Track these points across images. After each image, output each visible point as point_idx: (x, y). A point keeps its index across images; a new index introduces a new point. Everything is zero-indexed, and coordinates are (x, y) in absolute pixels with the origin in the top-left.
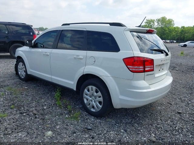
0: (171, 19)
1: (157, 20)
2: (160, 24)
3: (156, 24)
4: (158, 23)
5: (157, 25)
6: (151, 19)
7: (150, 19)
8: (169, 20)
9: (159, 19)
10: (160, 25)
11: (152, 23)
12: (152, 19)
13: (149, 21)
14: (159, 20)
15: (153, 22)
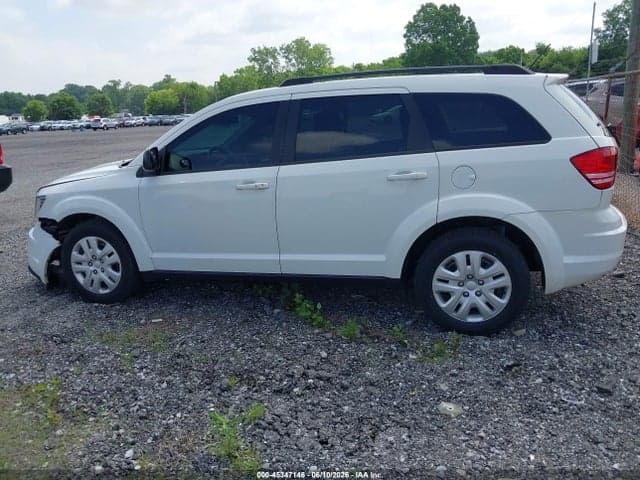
0: (324, 46)
1: (281, 49)
2: (294, 61)
3: (282, 61)
4: (287, 57)
5: (285, 65)
6: (265, 48)
7: (262, 48)
8: (316, 47)
9: (288, 46)
10: (293, 65)
11: (271, 60)
12: (269, 47)
13: (260, 52)
14: (287, 50)
15: (275, 58)
